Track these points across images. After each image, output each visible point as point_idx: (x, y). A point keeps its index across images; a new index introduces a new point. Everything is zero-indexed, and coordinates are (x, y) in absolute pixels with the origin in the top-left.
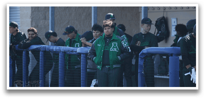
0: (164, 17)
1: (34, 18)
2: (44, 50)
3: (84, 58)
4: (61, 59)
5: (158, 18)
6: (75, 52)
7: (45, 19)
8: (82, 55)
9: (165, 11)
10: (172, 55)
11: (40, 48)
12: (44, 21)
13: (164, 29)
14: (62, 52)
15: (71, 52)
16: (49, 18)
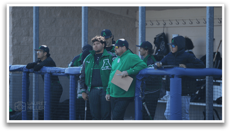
0: (164, 33)
1: (16, 35)
2: (26, 71)
3: (73, 80)
4: (46, 81)
5: (157, 35)
6: (62, 73)
7: (28, 36)
8: (71, 77)
9: (166, 27)
10: (173, 76)
11: (23, 68)
12: (27, 37)
13: (163, 47)
14: (48, 73)
15: (58, 72)
16: (33, 34)
